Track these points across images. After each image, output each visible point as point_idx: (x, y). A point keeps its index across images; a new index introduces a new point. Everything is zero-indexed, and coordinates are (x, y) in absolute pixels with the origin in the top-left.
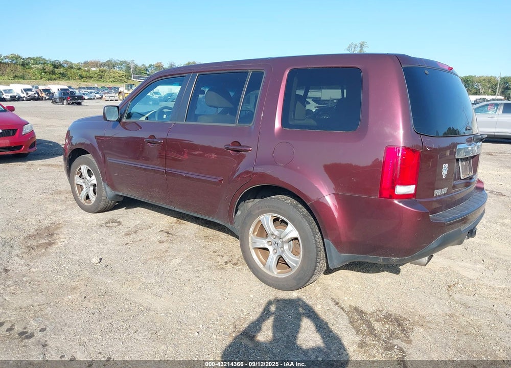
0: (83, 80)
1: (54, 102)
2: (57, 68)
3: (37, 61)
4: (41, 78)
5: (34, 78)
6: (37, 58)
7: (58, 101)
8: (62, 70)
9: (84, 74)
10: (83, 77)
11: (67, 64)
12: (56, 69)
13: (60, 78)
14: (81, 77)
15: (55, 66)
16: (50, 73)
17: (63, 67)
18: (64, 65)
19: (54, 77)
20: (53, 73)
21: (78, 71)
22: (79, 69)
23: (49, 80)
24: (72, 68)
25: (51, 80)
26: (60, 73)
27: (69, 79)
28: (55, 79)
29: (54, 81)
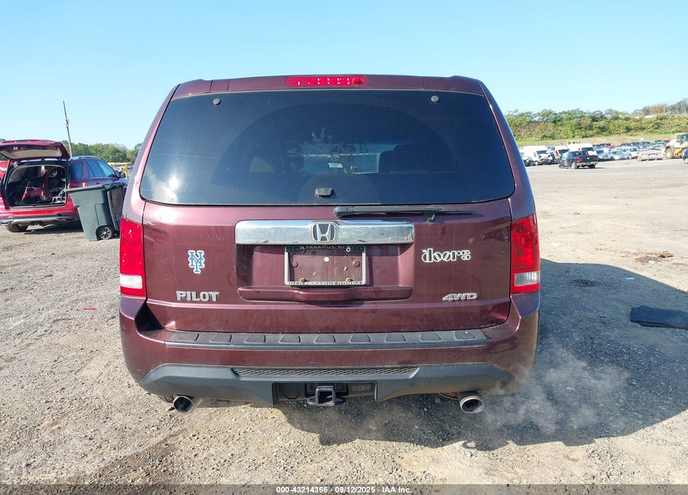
0: (629, 133)
1: (562, 165)
2: (597, 121)
3: (571, 115)
4: (574, 136)
5: (566, 137)
6: (573, 111)
7: (566, 164)
8: (602, 123)
9: (633, 125)
10: (631, 130)
11: (611, 114)
12: (595, 123)
13: (598, 133)
14: (628, 129)
15: (594, 119)
16: (586, 129)
17: (605, 118)
18: (606, 116)
19: (590, 132)
20: (591, 128)
21: (625, 122)
22: (627, 119)
23: (583, 137)
24: (617, 118)
25: (587, 137)
26: (599, 128)
27: (610, 133)
28: (591, 136)
29: (590, 138)
